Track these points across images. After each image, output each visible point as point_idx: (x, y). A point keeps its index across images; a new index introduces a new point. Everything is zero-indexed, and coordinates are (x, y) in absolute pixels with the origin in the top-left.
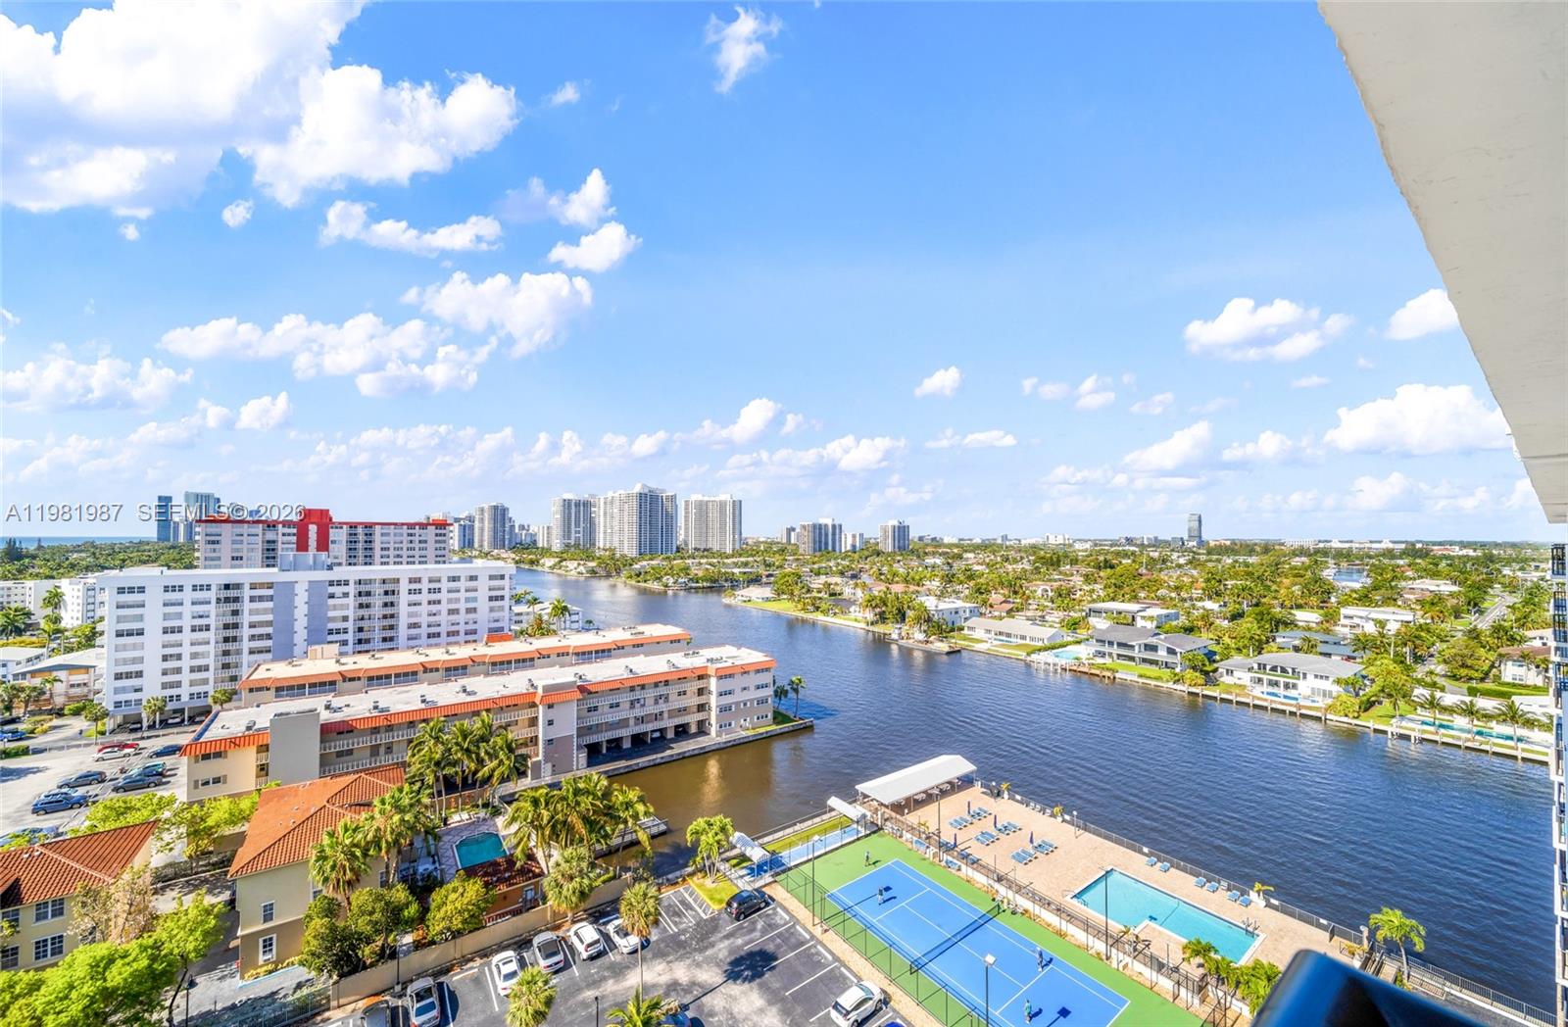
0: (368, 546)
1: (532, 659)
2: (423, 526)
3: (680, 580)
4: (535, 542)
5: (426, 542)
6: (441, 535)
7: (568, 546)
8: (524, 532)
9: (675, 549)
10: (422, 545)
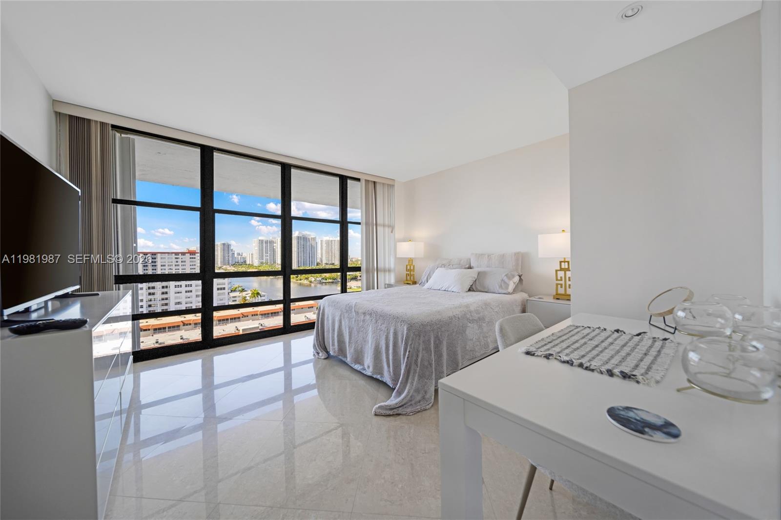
0: (154, 264)
1: (239, 318)
2: (183, 254)
3: (318, 279)
4: (245, 262)
5: (185, 262)
6: (193, 258)
7: (262, 263)
8: (240, 257)
9: (316, 264)
10: (183, 263)
